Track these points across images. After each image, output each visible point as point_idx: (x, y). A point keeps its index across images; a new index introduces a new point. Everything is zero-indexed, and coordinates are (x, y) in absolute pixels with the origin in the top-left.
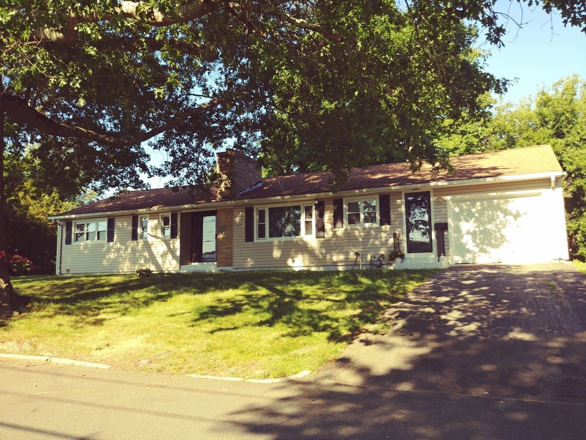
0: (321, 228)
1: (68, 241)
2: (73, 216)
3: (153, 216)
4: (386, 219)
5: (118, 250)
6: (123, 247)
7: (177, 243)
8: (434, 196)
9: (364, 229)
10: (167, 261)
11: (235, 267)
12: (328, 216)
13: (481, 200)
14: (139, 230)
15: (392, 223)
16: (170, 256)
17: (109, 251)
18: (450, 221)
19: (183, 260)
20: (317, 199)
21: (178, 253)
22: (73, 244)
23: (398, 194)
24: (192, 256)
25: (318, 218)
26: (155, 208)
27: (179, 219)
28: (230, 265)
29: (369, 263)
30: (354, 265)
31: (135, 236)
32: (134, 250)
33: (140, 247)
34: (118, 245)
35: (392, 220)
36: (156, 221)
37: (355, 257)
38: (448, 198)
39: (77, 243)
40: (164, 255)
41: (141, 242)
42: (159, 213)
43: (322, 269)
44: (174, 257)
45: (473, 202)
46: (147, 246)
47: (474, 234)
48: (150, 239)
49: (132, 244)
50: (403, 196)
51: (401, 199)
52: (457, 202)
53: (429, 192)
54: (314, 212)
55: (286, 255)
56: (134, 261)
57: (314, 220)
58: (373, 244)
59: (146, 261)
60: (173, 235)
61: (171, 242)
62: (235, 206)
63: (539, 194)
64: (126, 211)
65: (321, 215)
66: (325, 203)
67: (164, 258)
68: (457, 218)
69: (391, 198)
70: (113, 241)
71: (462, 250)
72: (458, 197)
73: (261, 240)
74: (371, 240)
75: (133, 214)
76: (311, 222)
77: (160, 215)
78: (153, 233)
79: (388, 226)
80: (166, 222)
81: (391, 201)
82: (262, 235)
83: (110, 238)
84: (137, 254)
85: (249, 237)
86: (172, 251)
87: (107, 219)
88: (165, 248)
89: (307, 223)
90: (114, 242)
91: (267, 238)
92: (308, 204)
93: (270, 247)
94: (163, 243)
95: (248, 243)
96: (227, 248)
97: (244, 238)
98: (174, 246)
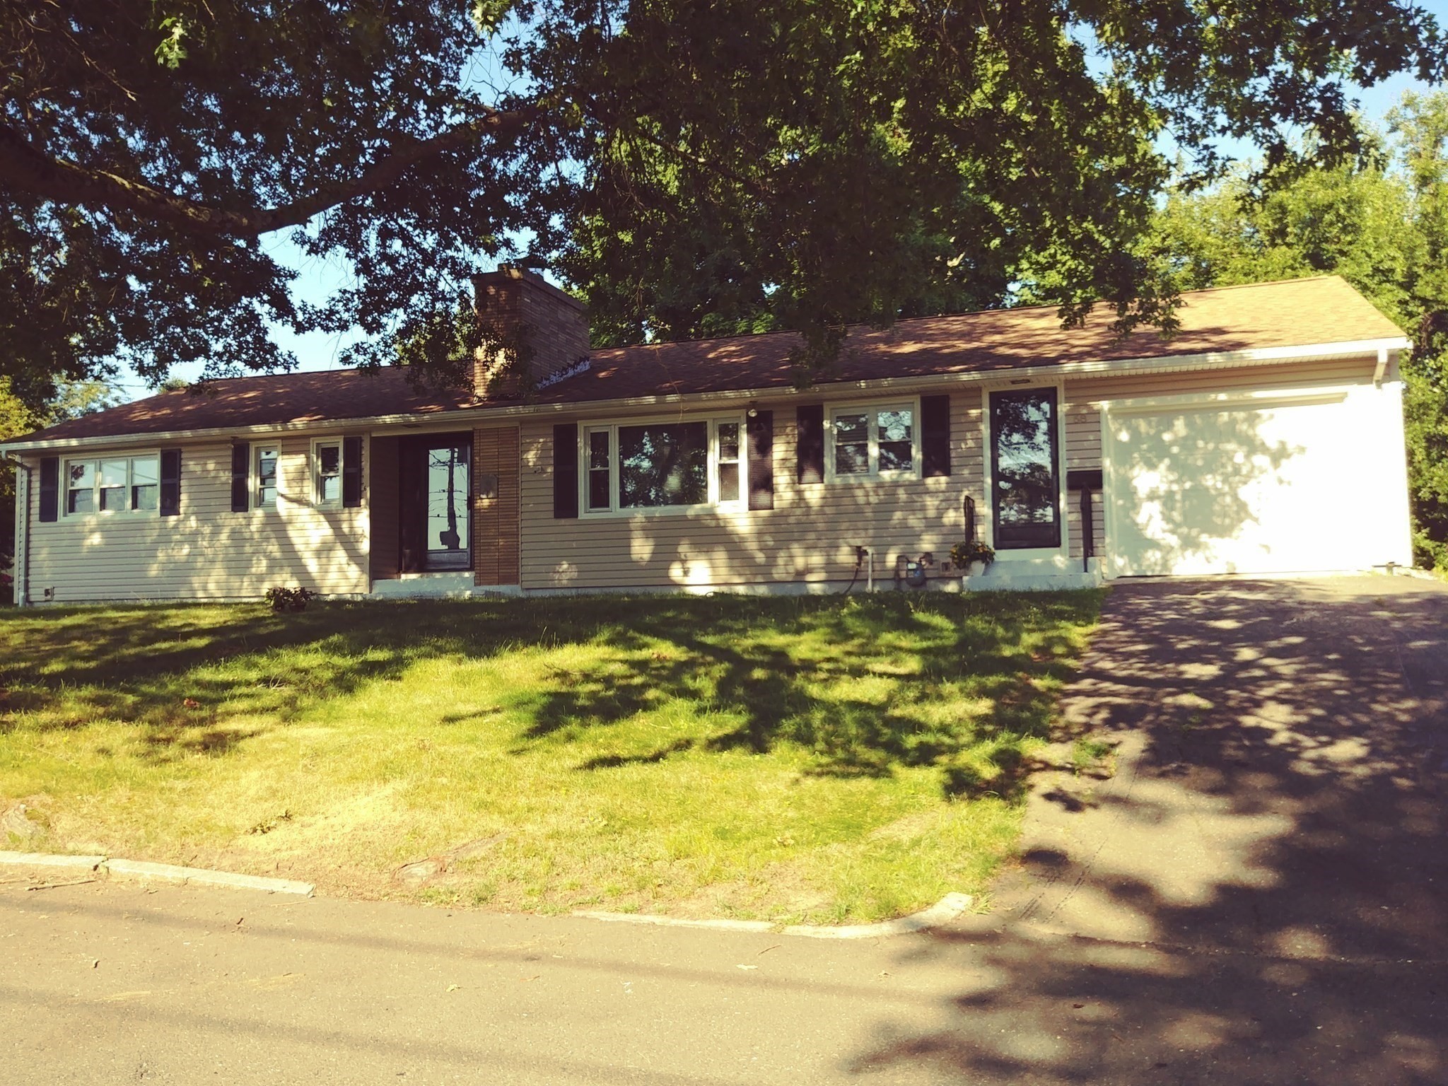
0: (762, 482)
1: (48, 513)
2: (62, 443)
3: (292, 444)
4: (937, 461)
5: (193, 537)
6: (207, 530)
7: (361, 520)
8: (1068, 400)
9: (880, 485)
10: (333, 568)
11: (526, 585)
12: (781, 450)
13: (1187, 412)
14: (253, 483)
15: (954, 470)
16: (340, 555)
17: (165, 538)
18: (1108, 465)
19: (379, 566)
20: (753, 405)
21: (365, 547)
22: (61, 519)
23: (971, 394)
24: (401, 555)
25: (756, 457)
26: (299, 423)
27: (366, 453)
28: (513, 579)
29: (891, 575)
30: (853, 581)
31: (240, 501)
32: (238, 537)
33: (253, 528)
34: (193, 523)
35: (954, 462)
36: (300, 460)
37: (854, 559)
38: (1105, 405)
39: (72, 517)
40: (323, 551)
41: (258, 514)
42: (308, 437)
43: (762, 590)
44: (353, 555)
45: (1167, 419)
46: (277, 525)
47: (1168, 500)
48: (283, 508)
49: (232, 520)
50: (986, 400)
51: (979, 406)
52: (1124, 416)
53: (1054, 390)
54: (744, 440)
55: (665, 554)
56: (238, 566)
57: (743, 462)
58: (904, 525)
59: (274, 565)
60: (351, 498)
61: (345, 516)
62: (524, 422)
63: (1341, 398)
64: (215, 432)
65: (763, 447)
66: (775, 416)
67: (324, 561)
68: (1125, 455)
69: (952, 403)
70: (179, 514)
71: (1137, 542)
72: (1129, 402)
73: (599, 514)
74: (898, 515)
75: (234, 440)
76: (735, 466)
77: (313, 442)
78: (293, 492)
79: (943, 479)
80: (329, 464)
81: (953, 412)
82: (599, 498)
83: (170, 504)
84: (248, 549)
85: (565, 506)
86: (348, 542)
87: (158, 452)
88: (326, 531)
89: (723, 468)
90: (182, 516)
91: (615, 510)
92: (727, 418)
93: (622, 531)
94: (322, 518)
95: (563, 521)
96: (503, 535)
97: (552, 507)
98: (351, 528)
